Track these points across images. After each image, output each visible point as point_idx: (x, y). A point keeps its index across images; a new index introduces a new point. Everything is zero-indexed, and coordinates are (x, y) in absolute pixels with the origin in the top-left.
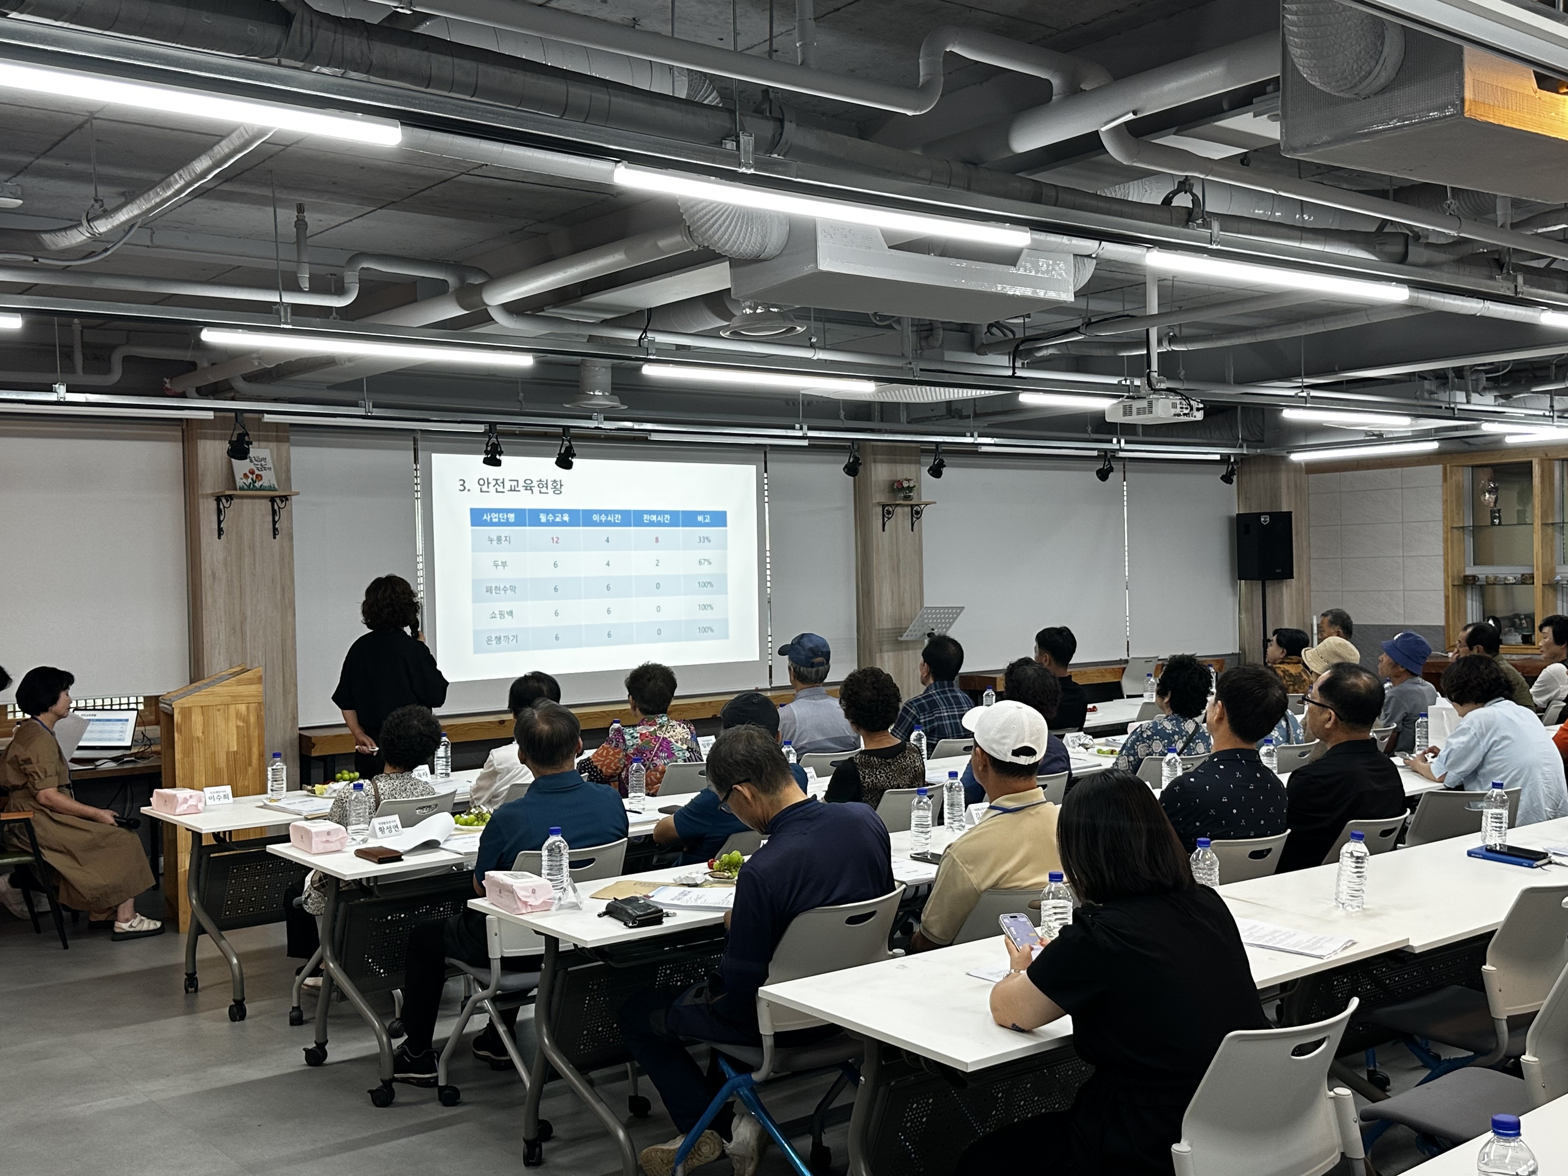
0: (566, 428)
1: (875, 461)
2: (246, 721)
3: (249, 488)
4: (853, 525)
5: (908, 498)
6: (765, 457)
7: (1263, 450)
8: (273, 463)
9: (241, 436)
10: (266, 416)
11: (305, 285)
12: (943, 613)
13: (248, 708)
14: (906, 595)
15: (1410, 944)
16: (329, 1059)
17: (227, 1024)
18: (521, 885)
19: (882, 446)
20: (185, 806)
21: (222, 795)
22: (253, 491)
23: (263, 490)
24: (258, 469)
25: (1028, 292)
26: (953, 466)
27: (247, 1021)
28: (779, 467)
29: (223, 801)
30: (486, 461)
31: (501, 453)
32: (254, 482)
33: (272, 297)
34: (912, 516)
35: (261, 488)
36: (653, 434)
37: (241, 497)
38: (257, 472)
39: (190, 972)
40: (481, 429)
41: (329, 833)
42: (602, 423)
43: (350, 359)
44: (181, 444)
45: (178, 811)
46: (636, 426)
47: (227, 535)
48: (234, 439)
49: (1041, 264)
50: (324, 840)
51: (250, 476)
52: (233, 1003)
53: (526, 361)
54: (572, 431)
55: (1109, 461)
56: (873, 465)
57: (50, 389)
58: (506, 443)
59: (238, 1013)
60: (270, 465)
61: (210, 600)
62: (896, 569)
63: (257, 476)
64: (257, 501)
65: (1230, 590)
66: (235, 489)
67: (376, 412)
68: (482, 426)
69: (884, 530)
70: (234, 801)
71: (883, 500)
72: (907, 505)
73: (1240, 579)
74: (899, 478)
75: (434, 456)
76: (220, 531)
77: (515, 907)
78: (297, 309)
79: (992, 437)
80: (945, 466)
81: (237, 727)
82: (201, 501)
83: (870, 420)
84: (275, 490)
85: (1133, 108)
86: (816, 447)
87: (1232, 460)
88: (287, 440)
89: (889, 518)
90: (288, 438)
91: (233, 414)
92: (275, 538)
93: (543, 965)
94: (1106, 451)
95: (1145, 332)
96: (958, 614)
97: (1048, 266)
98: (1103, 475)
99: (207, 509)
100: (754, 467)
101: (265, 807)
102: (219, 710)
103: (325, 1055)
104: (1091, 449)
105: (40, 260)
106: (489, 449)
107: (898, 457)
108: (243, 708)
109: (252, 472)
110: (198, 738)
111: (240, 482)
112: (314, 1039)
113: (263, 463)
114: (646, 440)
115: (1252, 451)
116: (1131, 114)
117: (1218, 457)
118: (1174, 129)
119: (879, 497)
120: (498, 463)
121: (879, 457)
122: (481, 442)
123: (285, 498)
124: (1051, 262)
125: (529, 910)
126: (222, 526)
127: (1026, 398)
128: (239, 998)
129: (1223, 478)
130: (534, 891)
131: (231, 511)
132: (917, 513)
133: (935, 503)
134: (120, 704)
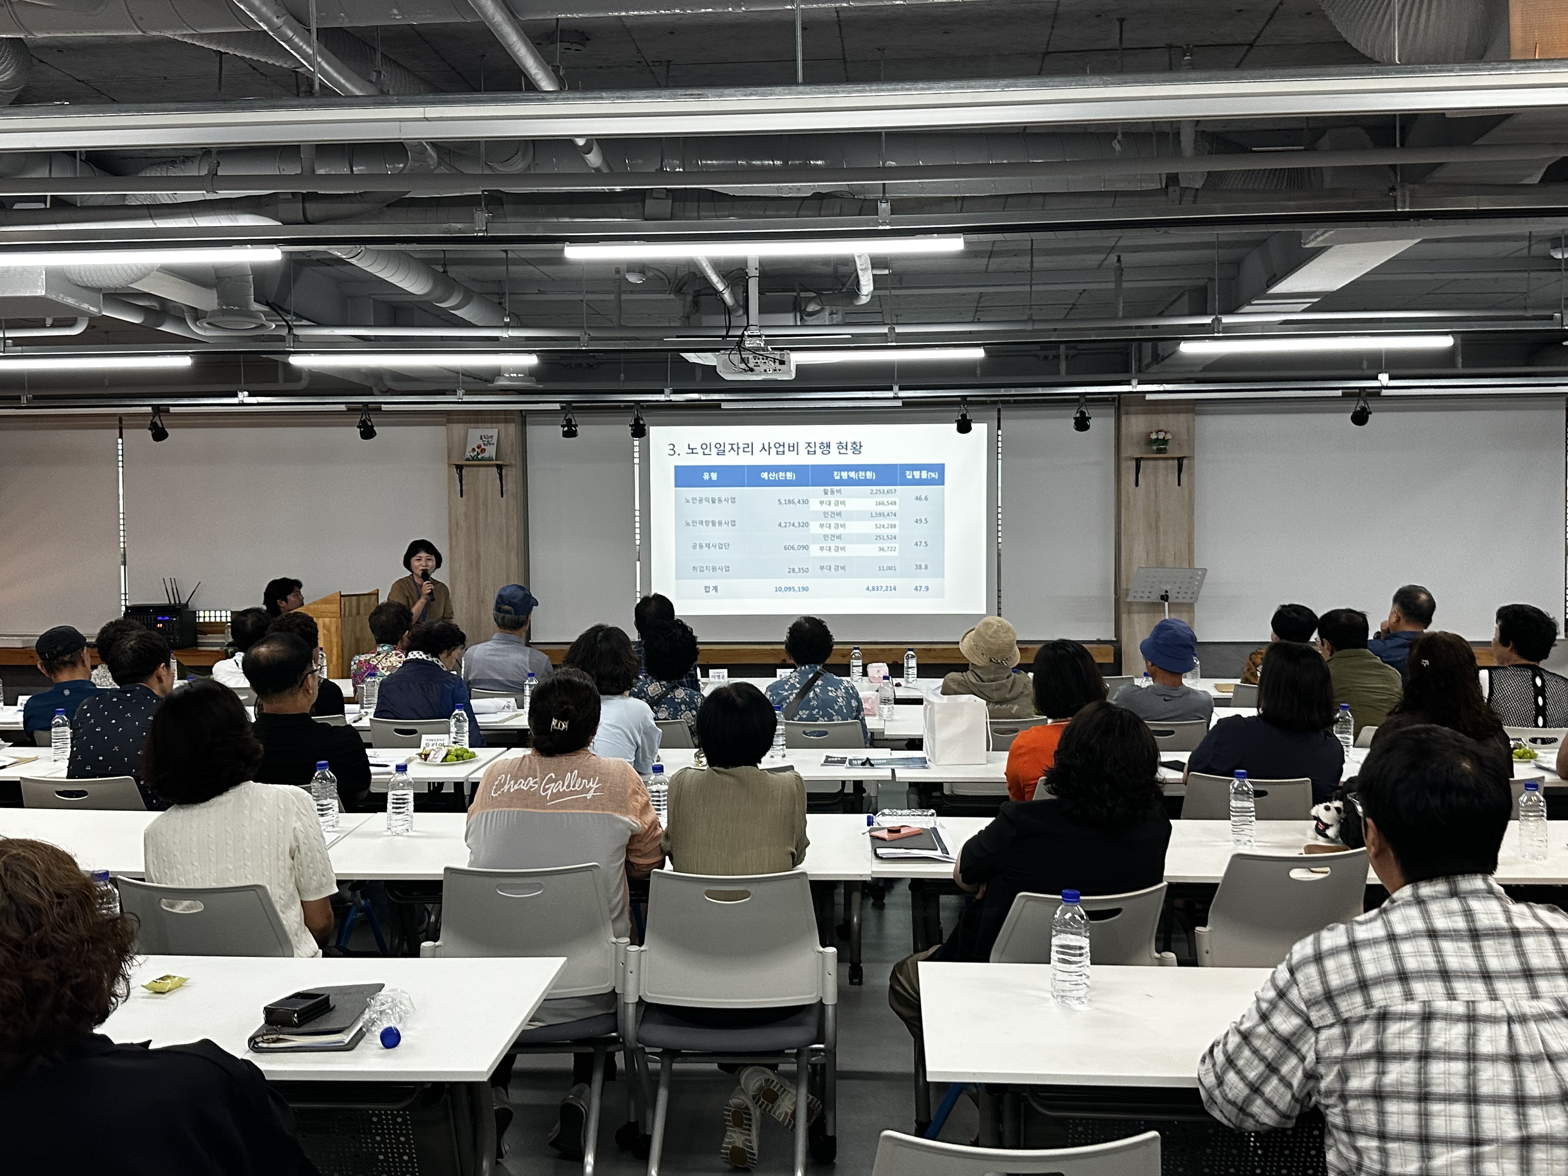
3: (473, 459)
4: (1114, 482)
6: (999, 414)
13: (330, 621)
14: (1167, 553)
22: (479, 461)
24: (484, 444)
28: (1014, 424)
32: (478, 454)
34: (1179, 470)
35: (484, 459)
47: (466, 495)
51: (477, 450)
56: (1128, 417)
60: (494, 440)
62: (1154, 528)
63: (483, 449)
64: (489, 469)
66: (463, 460)
69: (1137, 485)
71: (1138, 454)
76: (462, 492)
88: (513, 421)
90: (515, 419)
92: (502, 497)
99: (453, 475)
100: (985, 425)
109: (479, 447)
111: (468, 454)
113: (489, 439)
119: (1131, 450)
121: (1133, 410)
126: (463, 487)
131: (470, 475)
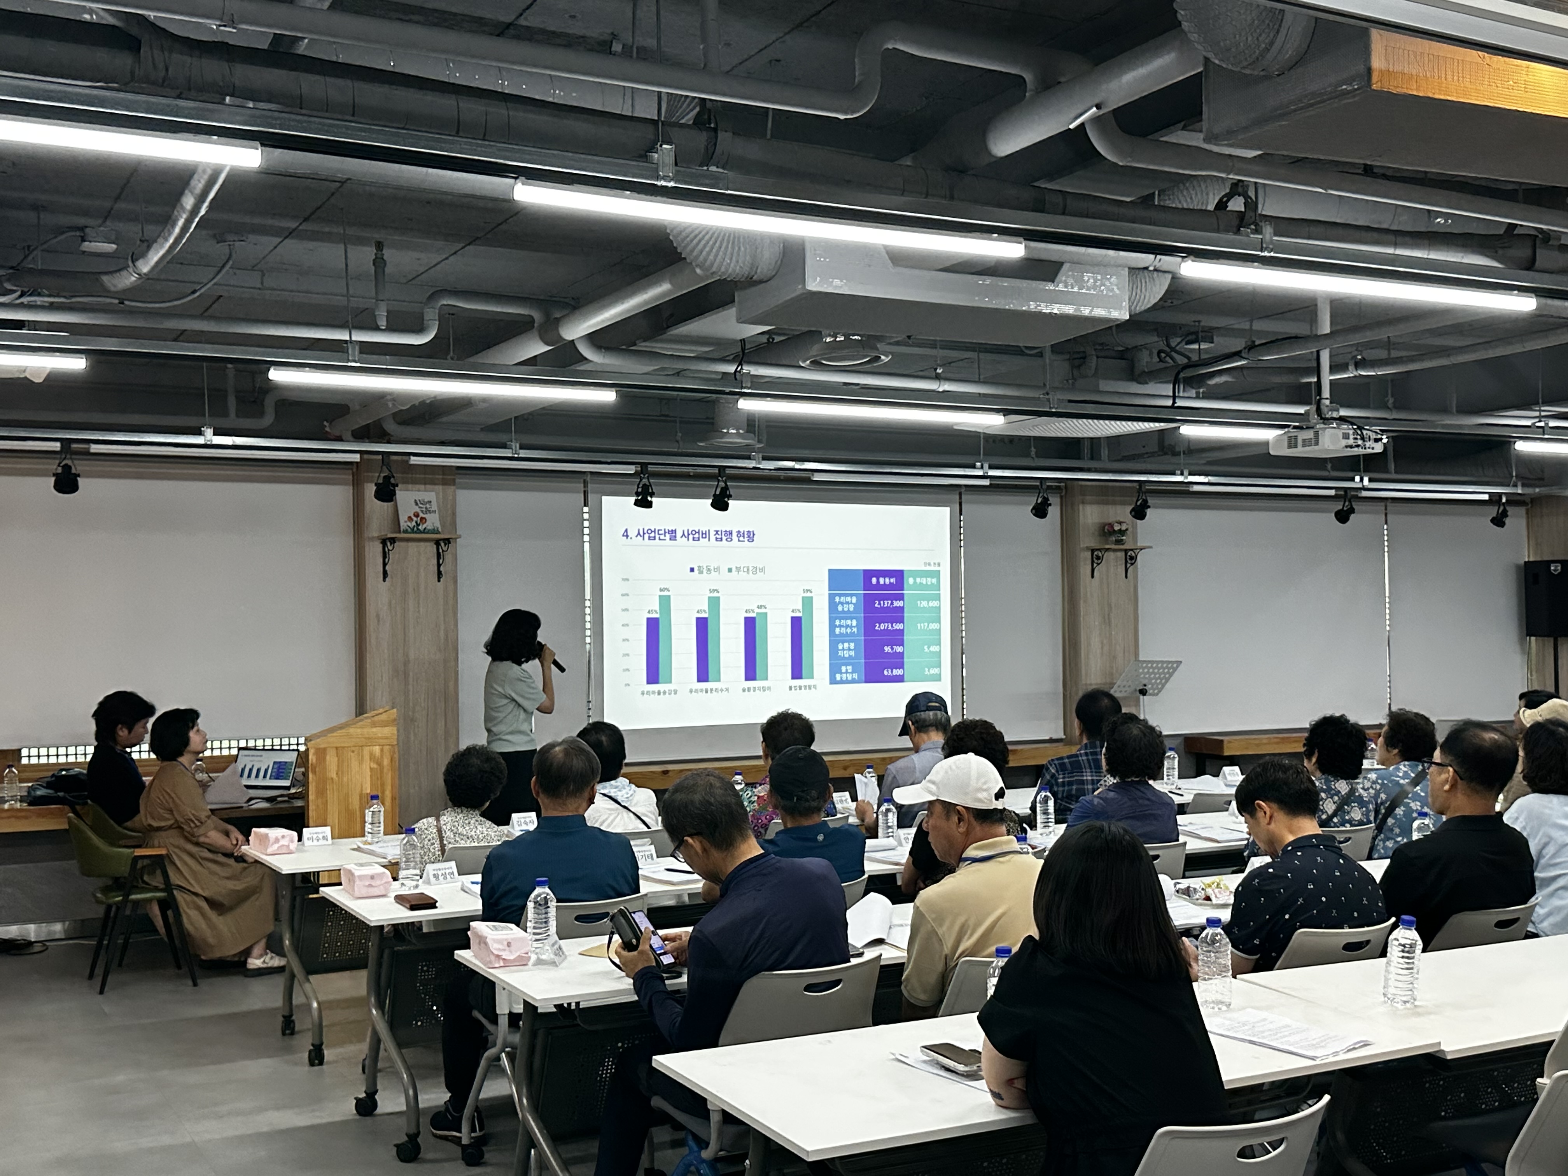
0: (722, 468)
1: (1083, 503)
2: (380, 764)
3: (413, 531)
4: (1060, 572)
5: (1119, 542)
6: (960, 498)
7: (1543, 489)
8: (438, 506)
9: (387, 479)
10: (412, 458)
11: (383, 323)
12: (1162, 667)
13: (382, 750)
14: (1118, 647)
15: (1442, 1048)
16: (379, 1110)
17: (307, 1068)
18: (495, 937)
19: (1092, 486)
20: (276, 846)
21: (321, 836)
22: (418, 533)
23: (427, 533)
24: (422, 511)
25: (1069, 310)
26: (1156, 507)
27: (324, 1067)
28: (974, 509)
29: (322, 842)
30: (637, 503)
31: (652, 495)
32: (418, 525)
33: (342, 335)
34: (1126, 562)
35: (425, 531)
36: (816, 474)
37: (408, 540)
38: (421, 515)
39: (287, 1014)
40: (631, 470)
41: (372, 877)
42: (759, 463)
43: (485, 400)
44: (351, 487)
45: (269, 851)
46: (798, 466)
47: (392, 578)
48: (381, 481)
49: (1086, 278)
50: (367, 883)
51: (415, 519)
52: (312, 1048)
53: (608, 396)
54: (728, 471)
55: (1350, 501)
56: (1081, 507)
57: (199, 433)
58: (657, 484)
59: (317, 1057)
60: (434, 507)
61: (373, 641)
62: (1107, 621)
63: (422, 519)
64: (422, 544)
65: (1517, 648)
66: (400, 532)
67: (523, 454)
68: (633, 467)
69: (1093, 577)
70: (333, 844)
71: (1093, 544)
72: (1120, 550)
73: (1530, 634)
74: (1110, 521)
75: (605, 499)
76: (385, 574)
77: (488, 959)
78: (367, 348)
79: (1207, 475)
80: (1149, 507)
81: (371, 769)
82: (367, 544)
83: (1079, 458)
84: (438, 533)
85: (1097, 101)
86: (998, 487)
87: (1504, 500)
88: (453, 483)
89: (1098, 564)
90: (454, 480)
91: (380, 457)
92: (439, 581)
93: (521, 1023)
94: (1346, 489)
95: (1315, 355)
96: (1175, 670)
97: (1096, 280)
98: (1343, 517)
99: (374, 551)
100: (948, 509)
101: (358, 849)
102: (353, 752)
103: (375, 1105)
104: (1327, 488)
105: (126, 302)
106: (640, 490)
107: (1111, 498)
108: (377, 749)
109: (417, 515)
110: (332, 779)
111: (404, 524)
112: (364, 1089)
113: (428, 506)
114: (809, 481)
115: (1528, 491)
116: (1094, 109)
117: (1486, 497)
118: (1182, 124)
119: (1088, 540)
120: (649, 505)
121: (1088, 498)
122: (632, 483)
123: (447, 541)
124: (1099, 277)
125: (502, 964)
126: (387, 568)
127: (1188, 431)
128: (317, 1042)
129: (1493, 521)
130: (509, 945)
131: (397, 552)
132: (1132, 558)
133: (1151, 547)
134: (289, 745)
